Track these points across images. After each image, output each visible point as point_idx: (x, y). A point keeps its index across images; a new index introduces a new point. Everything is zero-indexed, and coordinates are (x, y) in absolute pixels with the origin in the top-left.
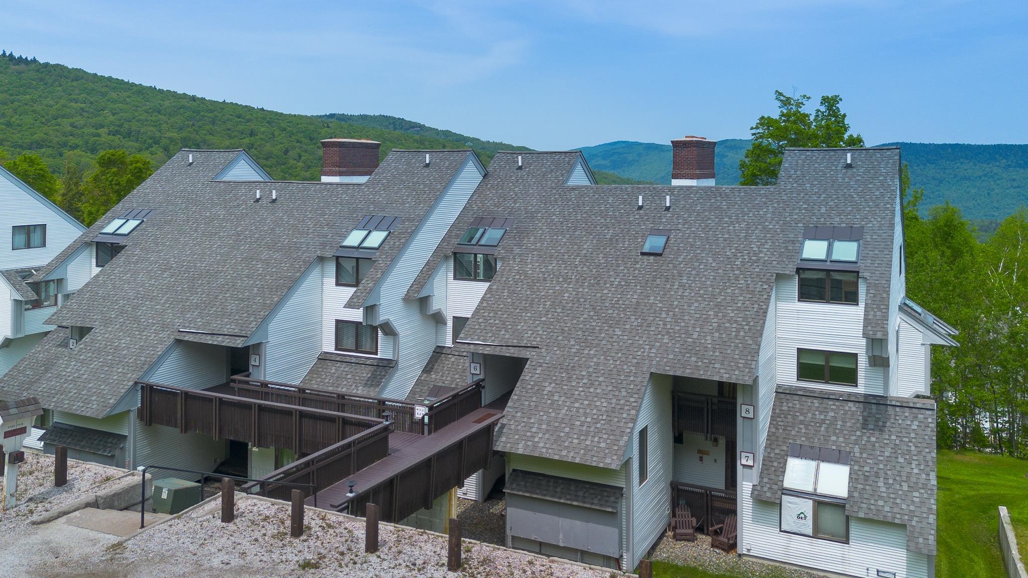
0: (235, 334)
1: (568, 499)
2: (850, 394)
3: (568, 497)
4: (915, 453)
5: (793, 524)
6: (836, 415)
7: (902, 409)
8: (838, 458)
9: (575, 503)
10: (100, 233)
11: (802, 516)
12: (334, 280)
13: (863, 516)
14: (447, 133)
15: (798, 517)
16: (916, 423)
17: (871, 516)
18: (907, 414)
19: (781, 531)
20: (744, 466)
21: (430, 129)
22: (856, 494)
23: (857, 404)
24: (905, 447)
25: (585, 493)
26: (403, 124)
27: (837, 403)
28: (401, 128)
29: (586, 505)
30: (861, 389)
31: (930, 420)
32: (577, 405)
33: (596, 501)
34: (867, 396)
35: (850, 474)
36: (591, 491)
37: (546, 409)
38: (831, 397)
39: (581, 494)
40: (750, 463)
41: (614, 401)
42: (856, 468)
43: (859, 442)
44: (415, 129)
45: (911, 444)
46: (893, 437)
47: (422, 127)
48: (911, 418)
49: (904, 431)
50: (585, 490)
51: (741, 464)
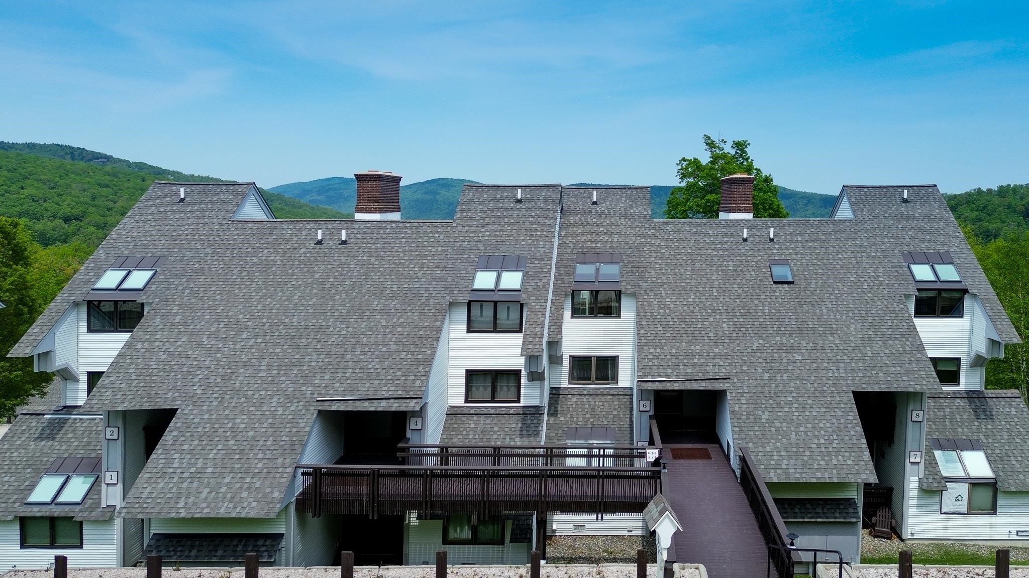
0: (399, 397)
1: (810, 518)
2: (954, 392)
3: (810, 515)
4: (1025, 433)
5: (952, 506)
6: (952, 410)
7: (998, 400)
8: (973, 446)
9: (819, 520)
10: (92, 290)
11: (960, 498)
12: (465, 328)
13: (1015, 490)
14: (141, 166)
15: (956, 499)
16: (1013, 409)
17: (1020, 489)
18: (1003, 403)
19: (941, 514)
20: (912, 463)
21: (120, 160)
22: (1001, 473)
23: (963, 399)
24: (1015, 430)
25: (823, 509)
26: (85, 155)
27: (947, 401)
28: (82, 159)
29: (831, 520)
30: (962, 387)
31: (1022, 406)
32: (802, 429)
33: (837, 515)
34: (968, 392)
35: (987, 457)
36: (828, 507)
37: (775, 437)
38: (941, 396)
39: (819, 510)
40: (918, 460)
41: (834, 421)
42: (989, 452)
43: (981, 431)
44: (100, 160)
45: (1018, 427)
46: (1004, 423)
47: (108, 158)
48: (1007, 405)
49: (1007, 417)
50: (821, 506)
51: (910, 462)
